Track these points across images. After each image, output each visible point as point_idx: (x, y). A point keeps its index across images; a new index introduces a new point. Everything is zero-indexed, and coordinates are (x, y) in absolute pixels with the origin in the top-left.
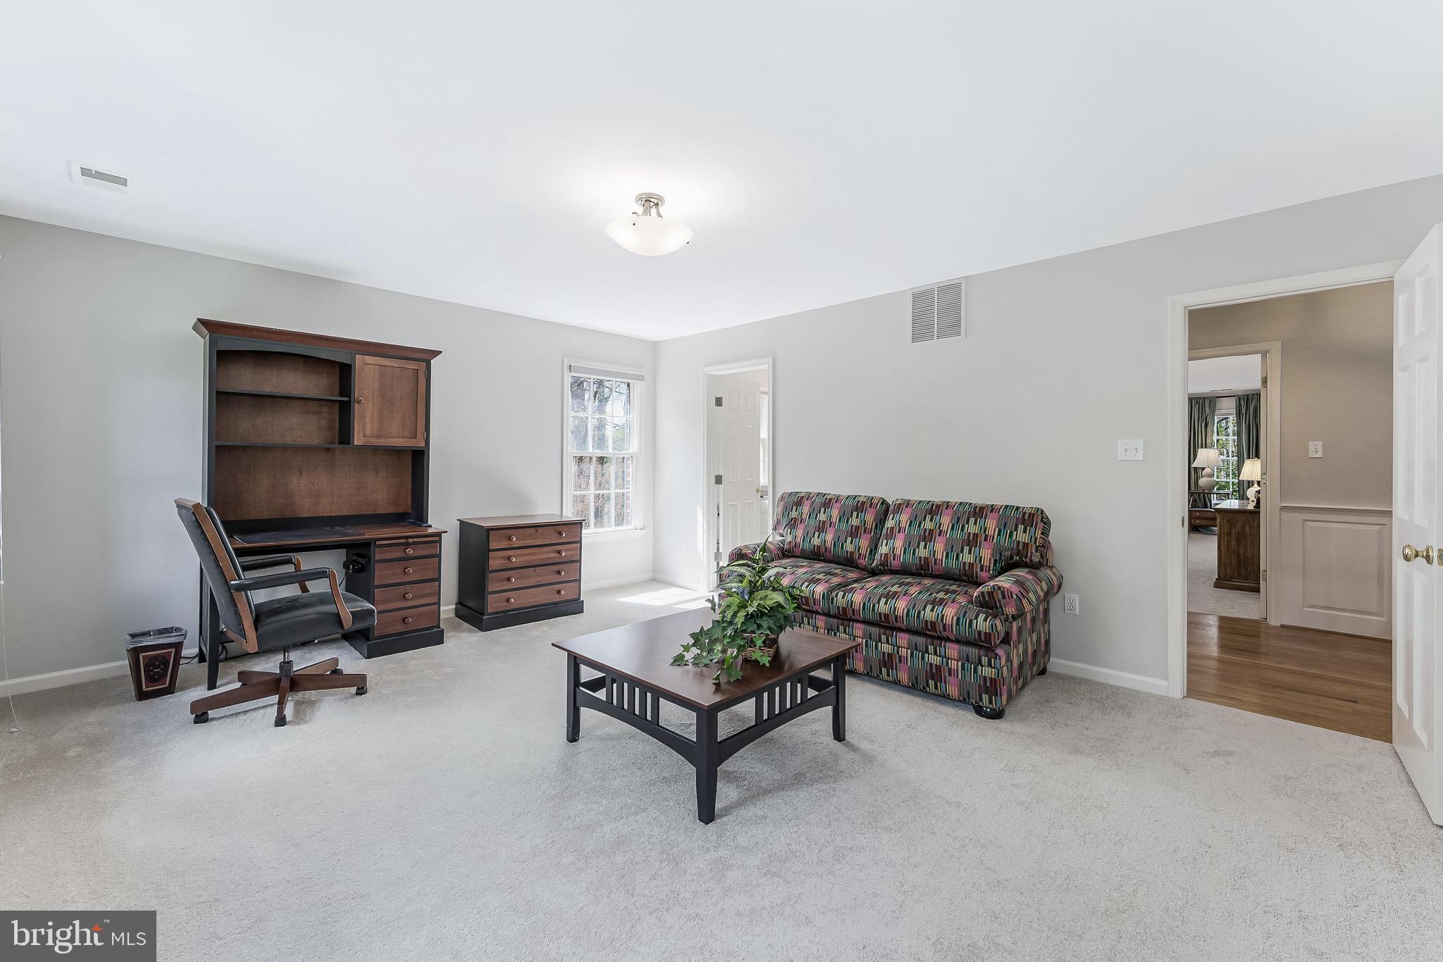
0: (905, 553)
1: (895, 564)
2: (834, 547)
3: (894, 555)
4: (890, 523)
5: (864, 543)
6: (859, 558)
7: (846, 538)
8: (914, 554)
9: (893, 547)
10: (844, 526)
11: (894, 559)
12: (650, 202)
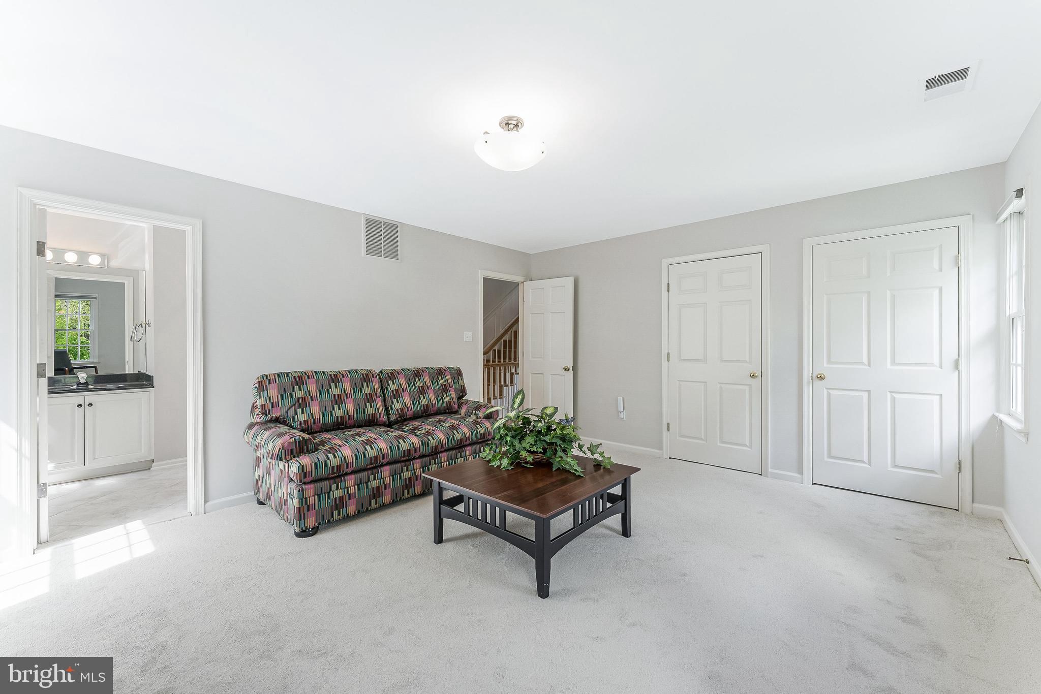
0: (413, 405)
1: (409, 413)
2: (357, 413)
3: (407, 408)
4: (392, 387)
5: (379, 404)
6: (380, 417)
7: (366, 405)
8: (419, 404)
9: (405, 403)
10: (359, 395)
11: (408, 410)
12: (511, 124)
